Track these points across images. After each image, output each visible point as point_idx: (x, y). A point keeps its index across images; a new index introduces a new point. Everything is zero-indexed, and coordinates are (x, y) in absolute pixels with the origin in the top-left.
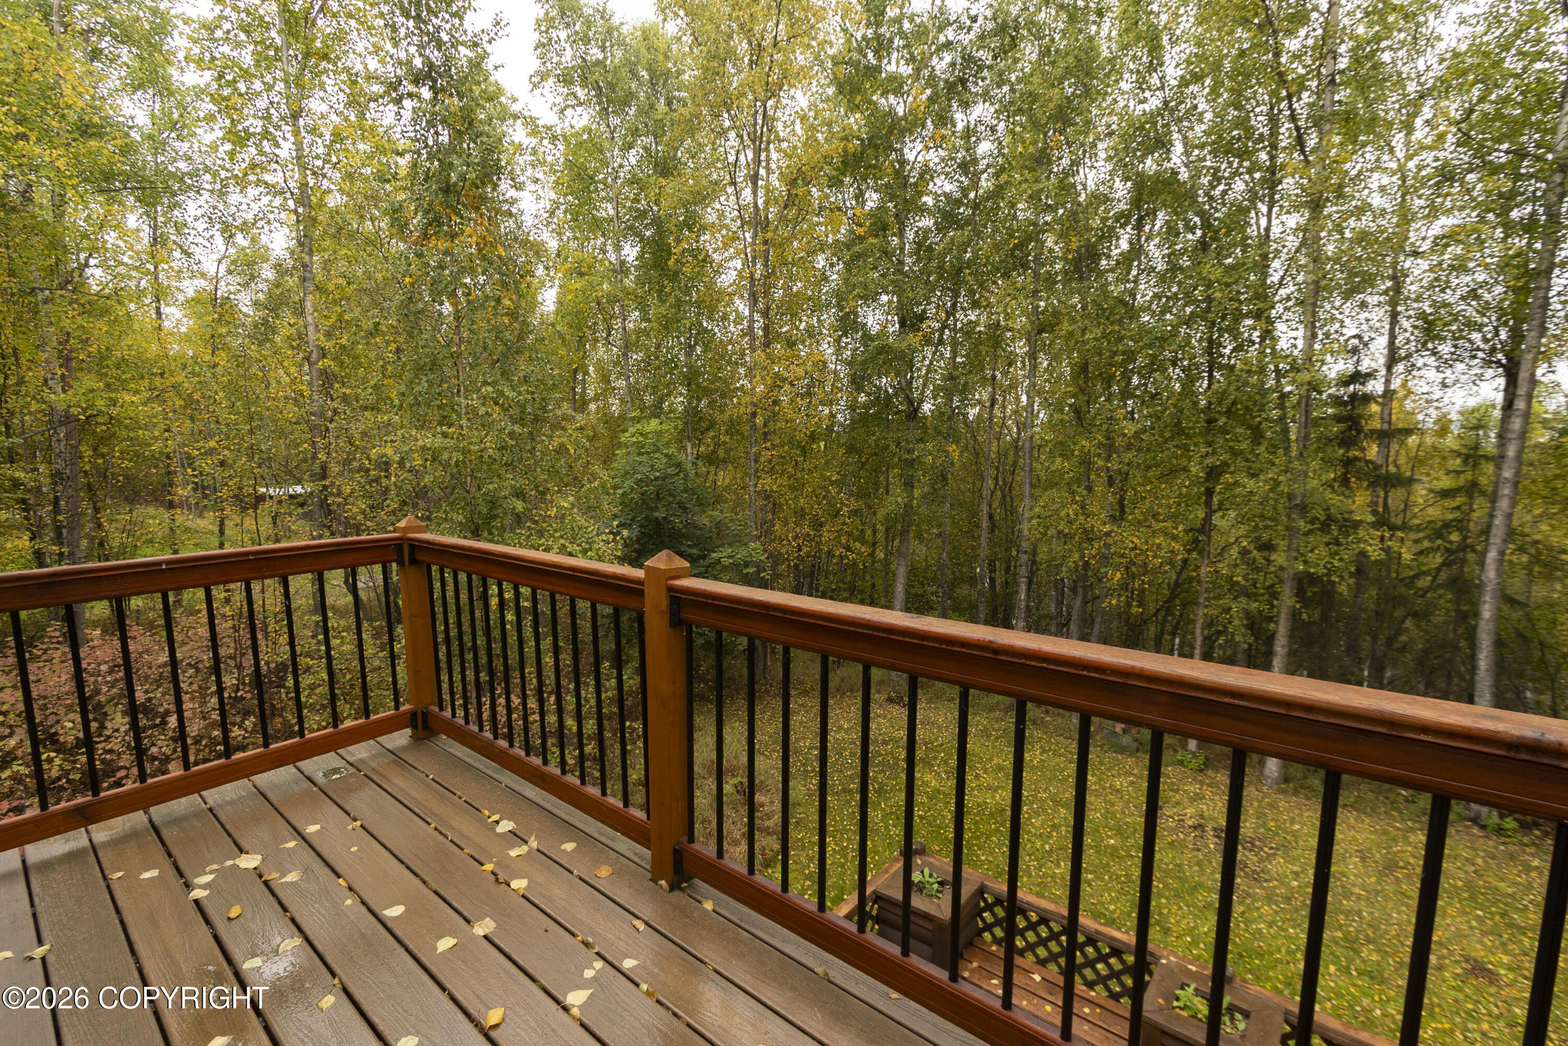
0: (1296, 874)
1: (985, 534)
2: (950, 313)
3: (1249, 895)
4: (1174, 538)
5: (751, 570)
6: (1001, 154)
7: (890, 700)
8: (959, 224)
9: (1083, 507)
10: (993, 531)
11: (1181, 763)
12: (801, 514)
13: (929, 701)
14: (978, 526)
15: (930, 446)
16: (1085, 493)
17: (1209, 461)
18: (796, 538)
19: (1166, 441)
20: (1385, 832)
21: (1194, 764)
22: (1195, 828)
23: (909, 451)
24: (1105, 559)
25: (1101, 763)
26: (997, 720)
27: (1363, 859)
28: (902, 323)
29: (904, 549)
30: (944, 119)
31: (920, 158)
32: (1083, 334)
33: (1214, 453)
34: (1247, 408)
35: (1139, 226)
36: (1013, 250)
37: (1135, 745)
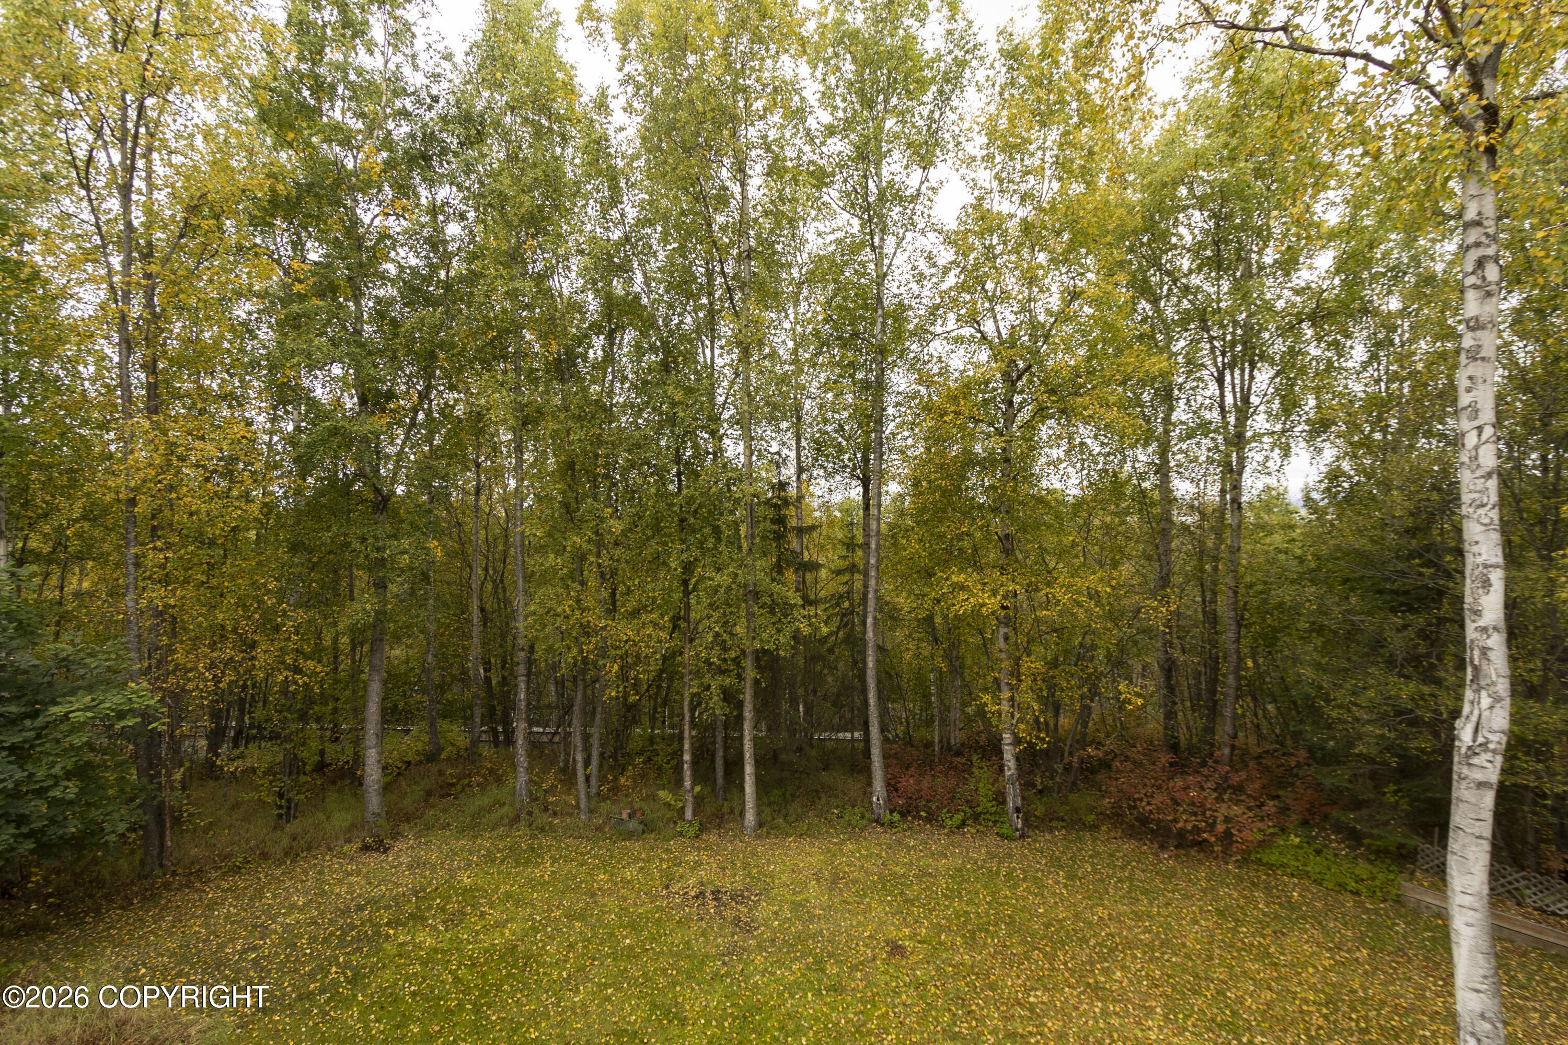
0: (776, 913)
1: (476, 631)
2: (424, 396)
3: (745, 950)
4: (662, 628)
5: (130, 722)
6: (472, 241)
7: (366, 848)
8: (430, 301)
9: (578, 601)
10: (485, 625)
11: (681, 834)
12: (220, 634)
13: (418, 836)
14: (468, 621)
15: (405, 543)
16: (579, 588)
17: (684, 556)
18: (211, 666)
19: (648, 539)
20: (829, 851)
21: (691, 833)
22: (697, 897)
23: (378, 549)
24: (603, 652)
25: (611, 857)
26: (501, 838)
27: (818, 881)
28: (363, 401)
29: (376, 662)
30: (404, 190)
31: (377, 222)
32: (568, 434)
33: (688, 549)
34: (709, 512)
35: (610, 337)
36: (492, 340)
37: (641, 827)
